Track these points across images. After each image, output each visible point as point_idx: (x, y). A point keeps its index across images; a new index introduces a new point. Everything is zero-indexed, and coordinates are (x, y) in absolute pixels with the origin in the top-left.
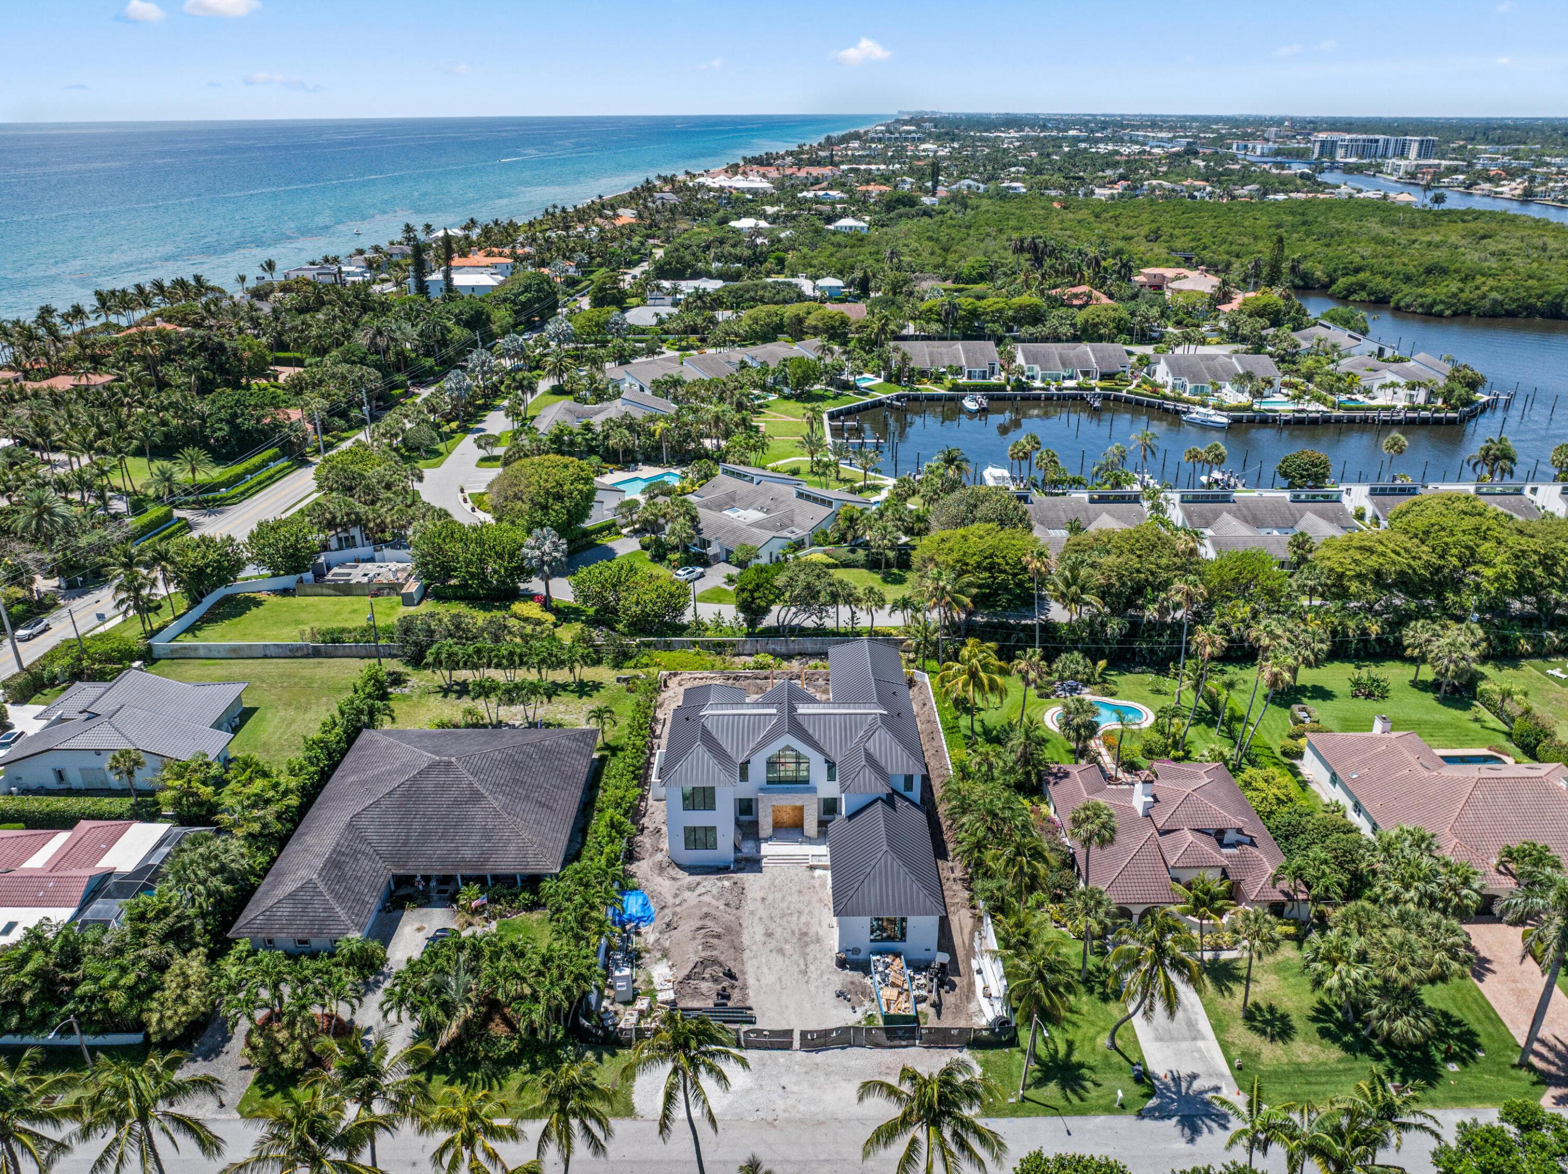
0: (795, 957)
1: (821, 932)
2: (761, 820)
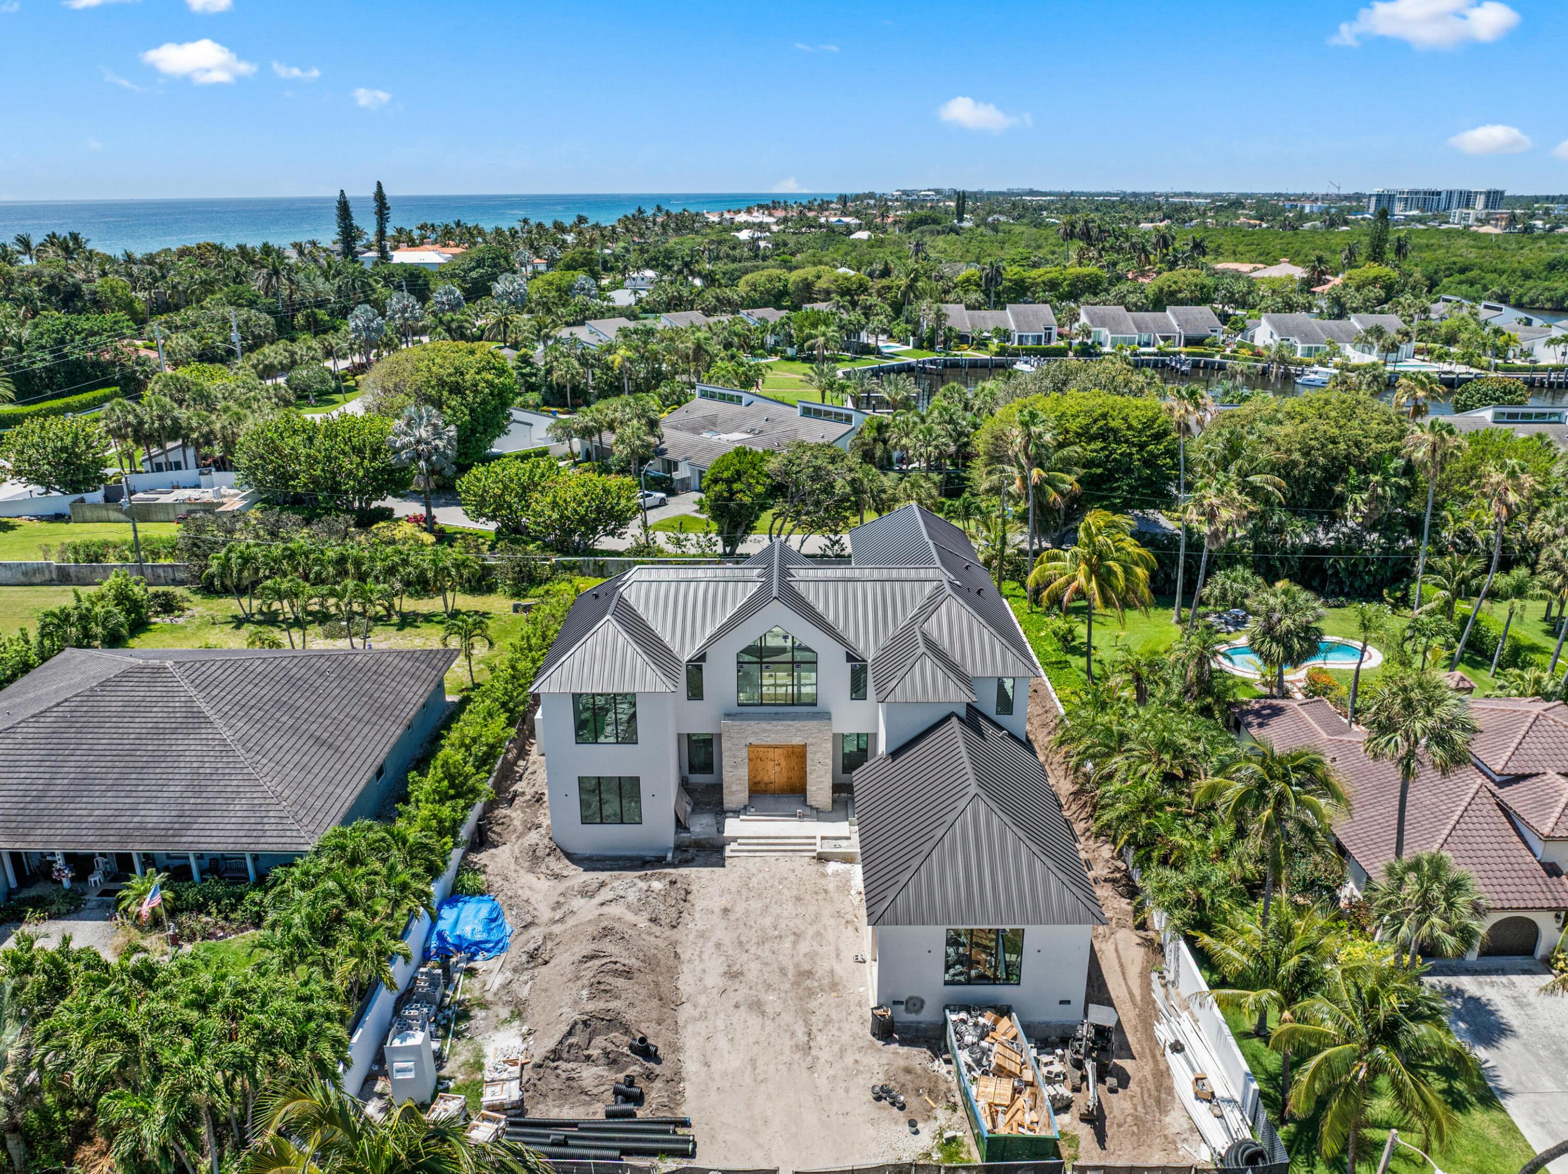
0: (787, 1018)
1: (839, 970)
2: (728, 778)
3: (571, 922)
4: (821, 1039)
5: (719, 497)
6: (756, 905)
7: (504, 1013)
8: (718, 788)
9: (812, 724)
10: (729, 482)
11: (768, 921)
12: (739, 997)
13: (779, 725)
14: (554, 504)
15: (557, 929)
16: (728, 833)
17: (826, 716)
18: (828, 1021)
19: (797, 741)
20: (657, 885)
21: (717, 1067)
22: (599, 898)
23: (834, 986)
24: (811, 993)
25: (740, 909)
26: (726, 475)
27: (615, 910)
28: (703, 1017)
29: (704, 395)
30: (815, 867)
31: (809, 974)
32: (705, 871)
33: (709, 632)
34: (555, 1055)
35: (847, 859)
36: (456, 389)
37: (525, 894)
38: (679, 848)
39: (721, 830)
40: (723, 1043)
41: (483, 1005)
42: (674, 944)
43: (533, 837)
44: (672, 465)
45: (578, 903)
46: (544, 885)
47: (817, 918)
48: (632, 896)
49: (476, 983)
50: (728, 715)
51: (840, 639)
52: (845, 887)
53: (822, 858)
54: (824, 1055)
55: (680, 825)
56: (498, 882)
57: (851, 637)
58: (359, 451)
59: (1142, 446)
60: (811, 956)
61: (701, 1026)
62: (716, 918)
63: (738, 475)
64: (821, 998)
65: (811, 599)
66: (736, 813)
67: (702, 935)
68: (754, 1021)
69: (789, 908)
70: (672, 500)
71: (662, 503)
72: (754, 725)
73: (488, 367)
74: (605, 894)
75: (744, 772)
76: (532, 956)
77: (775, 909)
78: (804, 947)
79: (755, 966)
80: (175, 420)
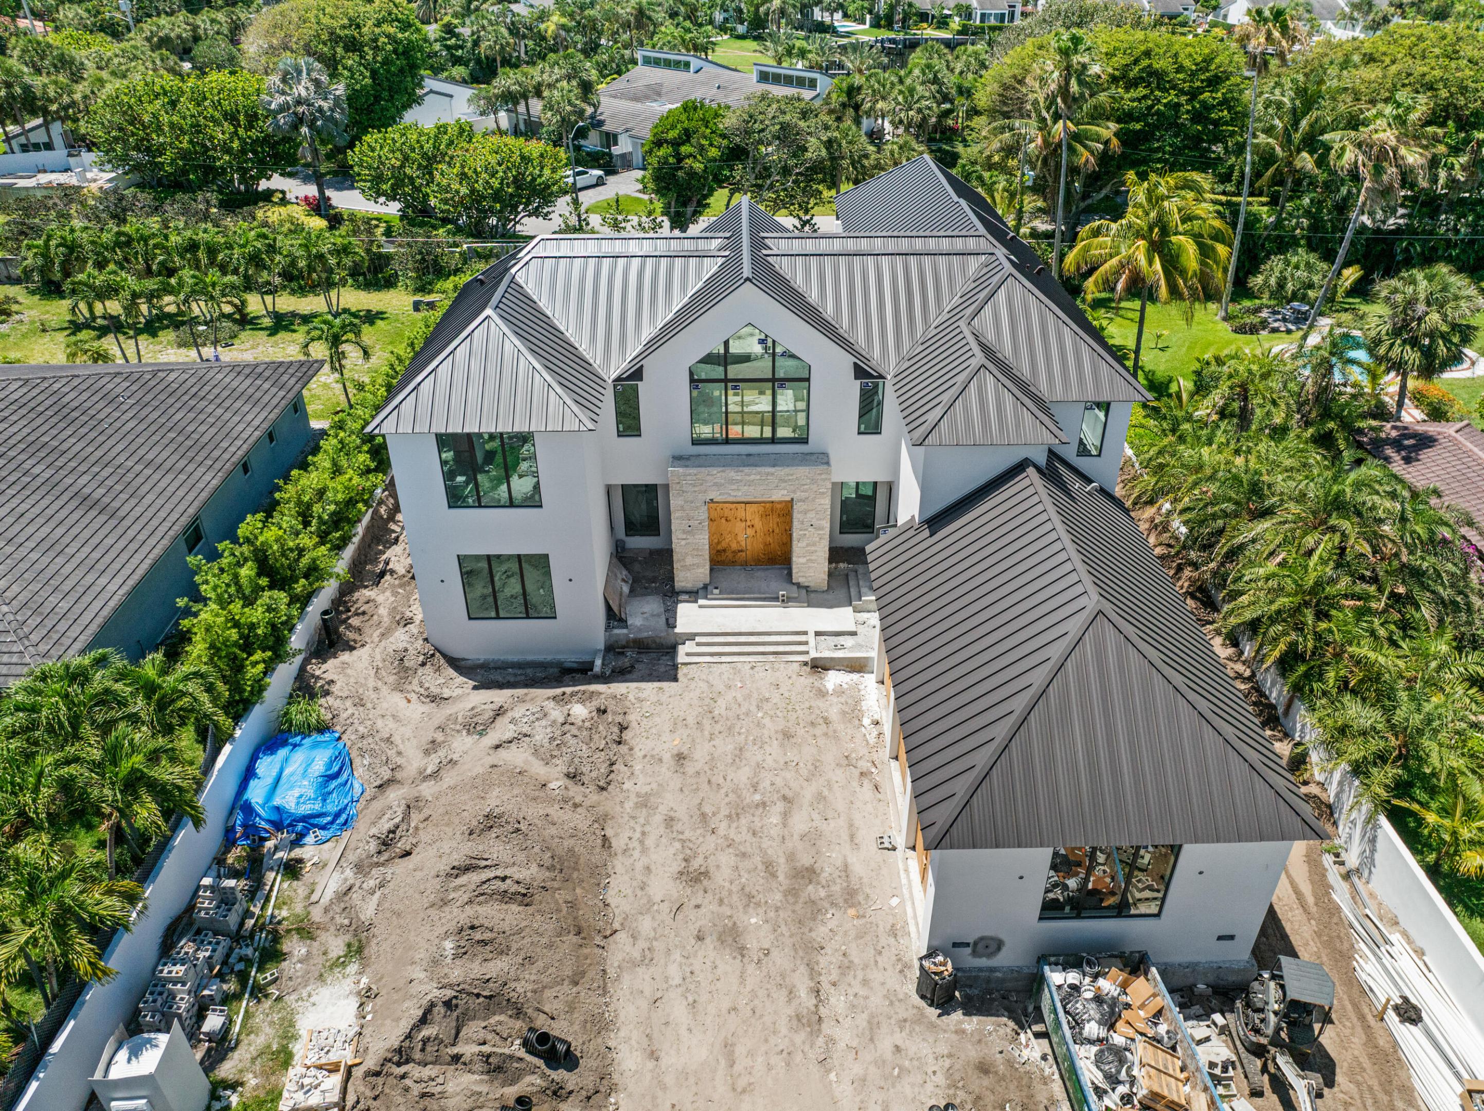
0: (780, 959)
1: (858, 868)
2: (679, 543)
3: (449, 778)
4: (837, 1002)
5: (664, 162)
6: (725, 746)
7: (336, 946)
8: (665, 556)
9: (802, 472)
10: (676, 144)
11: (743, 775)
12: (701, 919)
13: (753, 474)
14: (463, 176)
15: (427, 790)
16: (681, 627)
17: (822, 459)
18: (846, 968)
19: (779, 495)
20: (580, 711)
21: (669, 1060)
22: (493, 737)
23: (851, 896)
24: (815, 910)
25: (700, 754)
26: (672, 134)
27: (516, 756)
28: (647, 959)
29: (647, 61)
30: (807, 680)
31: (809, 874)
32: (649, 688)
33: (647, 333)
34: (402, 1055)
35: (857, 666)
36: (353, 46)
37: (386, 727)
38: (612, 649)
39: (671, 624)
40: (678, 1010)
41: (306, 932)
42: (602, 820)
43: (400, 638)
44: (611, 139)
45: (462, 744)
46: (416, 710)
47: (816, 768)
48: (541, 735)
49: (300, 888)
50: (679, 459)
51: (845, 344)
52: (853, 713)
53: (819, 666)
54: (844, 1035)
55: (613, 617)
56: (347, 710)
57: (860, 340)
58: (232, 117)
59: (1193, 95)
60: (812, 838)
61: (642, 979)
62: (665, 771)
63: (687, 135)
64: (833, 919)
65: (799, 282)
66: (694, 595)
67: (644, 802)
68: (728, 965)
69: (773, 753)
70: (611, 179)
71: (600, 182)
72: (717, 474)
73: (390, 18)
74: (503, 730)
75: (703, 540)
76: (386, 843)
77: (754, 755)
78: (800, 823)
79: (726, 859)
80: (27, 89)
